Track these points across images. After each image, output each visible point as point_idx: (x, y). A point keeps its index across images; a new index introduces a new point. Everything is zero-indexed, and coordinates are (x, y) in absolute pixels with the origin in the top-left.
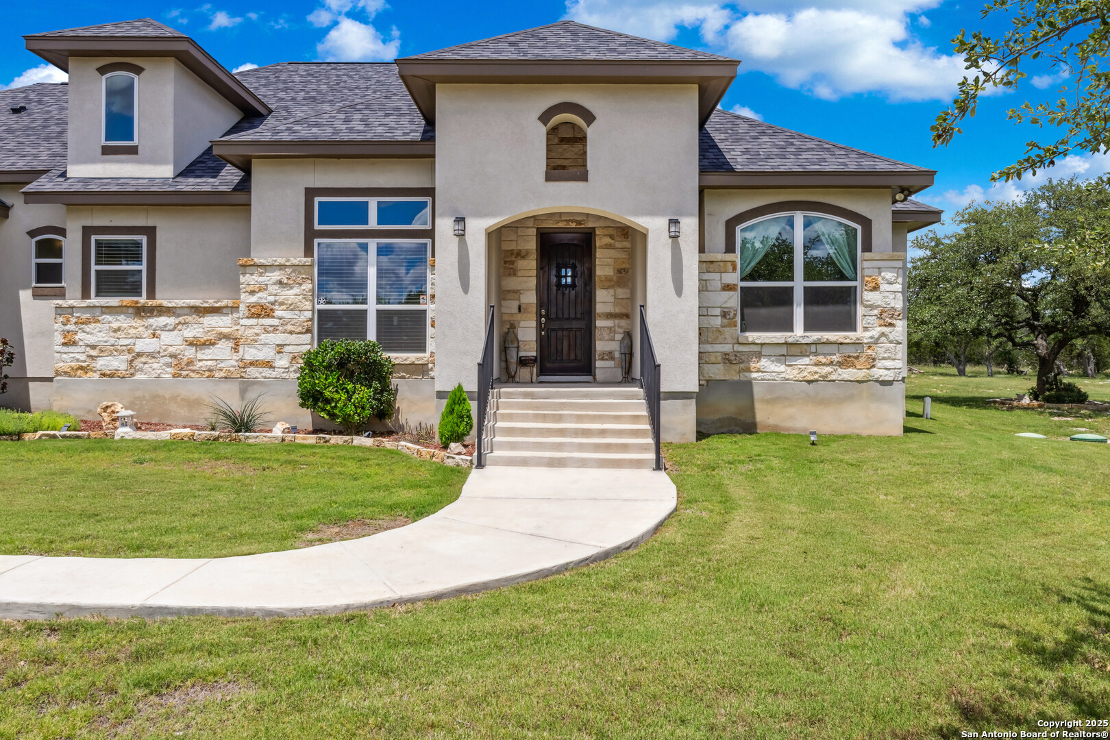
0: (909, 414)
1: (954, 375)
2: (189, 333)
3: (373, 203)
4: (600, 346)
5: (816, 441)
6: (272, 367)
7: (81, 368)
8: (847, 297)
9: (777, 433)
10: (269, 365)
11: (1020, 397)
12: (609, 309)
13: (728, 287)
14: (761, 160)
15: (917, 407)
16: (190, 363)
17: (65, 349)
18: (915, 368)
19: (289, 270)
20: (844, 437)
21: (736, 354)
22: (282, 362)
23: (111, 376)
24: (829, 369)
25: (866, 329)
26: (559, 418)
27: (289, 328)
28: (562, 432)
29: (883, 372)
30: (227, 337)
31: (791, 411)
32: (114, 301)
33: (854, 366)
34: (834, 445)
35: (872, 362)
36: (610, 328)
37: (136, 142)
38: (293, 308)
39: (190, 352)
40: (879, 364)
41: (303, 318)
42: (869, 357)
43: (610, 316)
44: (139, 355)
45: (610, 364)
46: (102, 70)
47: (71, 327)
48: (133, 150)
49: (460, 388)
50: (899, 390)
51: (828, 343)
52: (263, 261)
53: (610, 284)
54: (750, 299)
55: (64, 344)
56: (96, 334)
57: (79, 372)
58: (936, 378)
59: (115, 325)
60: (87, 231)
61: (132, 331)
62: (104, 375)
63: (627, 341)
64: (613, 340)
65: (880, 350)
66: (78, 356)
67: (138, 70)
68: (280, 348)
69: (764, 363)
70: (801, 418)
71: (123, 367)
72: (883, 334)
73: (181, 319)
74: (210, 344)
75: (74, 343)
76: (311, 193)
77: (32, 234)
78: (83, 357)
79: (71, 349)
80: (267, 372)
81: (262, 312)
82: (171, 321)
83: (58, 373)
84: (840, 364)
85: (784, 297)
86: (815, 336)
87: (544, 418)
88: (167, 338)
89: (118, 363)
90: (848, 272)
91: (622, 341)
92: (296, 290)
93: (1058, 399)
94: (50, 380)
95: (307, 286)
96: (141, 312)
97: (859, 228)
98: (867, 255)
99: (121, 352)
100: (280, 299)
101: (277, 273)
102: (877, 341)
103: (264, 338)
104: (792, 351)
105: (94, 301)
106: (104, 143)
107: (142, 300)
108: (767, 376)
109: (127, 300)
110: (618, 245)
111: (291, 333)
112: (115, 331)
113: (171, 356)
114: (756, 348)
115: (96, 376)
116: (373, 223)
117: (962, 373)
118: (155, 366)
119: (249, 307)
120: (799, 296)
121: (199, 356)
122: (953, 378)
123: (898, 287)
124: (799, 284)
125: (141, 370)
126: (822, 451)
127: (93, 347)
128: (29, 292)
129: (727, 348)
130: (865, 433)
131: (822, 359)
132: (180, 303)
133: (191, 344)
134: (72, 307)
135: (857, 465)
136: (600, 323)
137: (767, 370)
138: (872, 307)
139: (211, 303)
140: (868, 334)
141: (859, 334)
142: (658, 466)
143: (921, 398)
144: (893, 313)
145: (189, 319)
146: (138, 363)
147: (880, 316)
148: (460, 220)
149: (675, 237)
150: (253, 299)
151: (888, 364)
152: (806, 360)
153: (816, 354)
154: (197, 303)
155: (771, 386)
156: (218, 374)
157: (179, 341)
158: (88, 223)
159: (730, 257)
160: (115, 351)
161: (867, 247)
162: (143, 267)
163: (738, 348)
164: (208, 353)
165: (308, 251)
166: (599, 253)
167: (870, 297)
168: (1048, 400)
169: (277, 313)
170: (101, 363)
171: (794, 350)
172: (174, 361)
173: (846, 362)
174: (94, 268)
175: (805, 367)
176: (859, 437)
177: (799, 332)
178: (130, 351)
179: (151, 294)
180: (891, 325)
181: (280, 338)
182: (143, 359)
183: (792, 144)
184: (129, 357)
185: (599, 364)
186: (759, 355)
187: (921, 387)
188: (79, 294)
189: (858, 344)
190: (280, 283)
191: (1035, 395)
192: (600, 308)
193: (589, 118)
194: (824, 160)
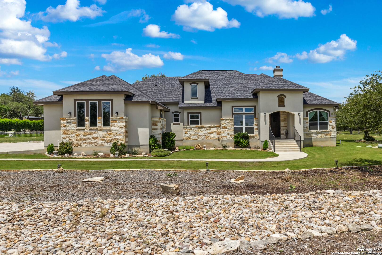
0: (337, 143)
1: (349, 134)
2: (209, 131)
3: (244, 108)
4: (282, 132)
5: (322, 147)
6: (227, 137)
7: (188, 138)
8: (326, 124)
9: (316, 146)
10: (226, 137)
11: (361, 140)
12: (283, 125)
13: (307, 123)
14: (312, 102)
15: (338, 142)
16: (209, 137)
17: (185, 135)
18: (339, 132)
19: (229, 120)
20: (326, 147)
21: (308, 134)
22: (229, 136)
23: (194, 139)
24: (324, 136)
25: (330, 129)
26: (283, 145)
27: (230, 130)
28: (284, 147)
29: (332, 136)
30: (216, 132)
31: (318, 143)
32: (194, 126)
33: (328, 135)
34: (325, 148)
35: (331, 135)
36: (283, 129)
37: (197, 97)
38: (230, 127)
39: (209, 135)
40: (332, 135)
41: (232, 129)
42: (330, 134)
43: (283, 127)
44: (199, 135)
45: (283, 135)
46: (191, 84)
47: (186, 131)
48: (197, 98)
49: (266, 140)
50: (335, 139)
51: (324, 132)
52: (225, 119)
53: (283, 121)
54: (310, 124)
55: (185, 134)
56: (191, 132)
57: (188, 139)
58: (344, 135)
59: (195, 130)
60: (188, 113)
61: (198, 131)
62: (193, 139)
63: (287, 131)
64: (284, 131)
65: (332, 133)
66: (188, 136)
67: (197, 84)
68: (228, 134)
69: (313, 135)
70: (319, 144)
71: (197, 137)
72: (332, 130)
73: (207, 129)
74: (212, 133)
75: (187, 134)
76: (233, 107)
77: (173, 113)
78: (189, 136)
79: (186, 134)
80: (226, 138)
81: (225, 128)
82: (205, 129)
83: (184, 139)
84: (325, 135)
85: (316, 124)
86: (321, 130)
87: (281, 145)
88: (204, 132)
89: (195, 137)
90: (326, 119)
91: (286, 131)
92: (231, 124)
93: (368, 140)
94: (182, 140)
95: (233, 123)
96: (199, 128)
97: (328, 113)
98: (330, 117)
99: (196, 135)
100: (228, 125)
101: (227, 121)
102: (331, 131)
103: (225, 132)
104: (317, 133)
105: (190, 126)
106: (191, 97)
107: (199, 125)
108: (314, 137)
109: (197, 125)
110: (284, 114)
111: (230, 131)
112: (195, 131)
113: (205, 135)
114: (312, 133)
115: (191, 139)
116: (244, 112)
117: (351, 133)
118: (202, 137)
119: (222, 127)
120: (318, 124)
121: (210, 135)
122: (349, 135)
123: (335, 122)
124: (318, 122)
125: (200, 138)
126: (324, 149)
127: (191, 134)
128: (173, 124)
129: (307, 133)
130: (330, 146)
131: (322, 134)
132: (207, 126)
133: (209, 133)
134: (187, 127)
135: (329, 150)
136: (281, 128)
137: (314, 136)
138: (331, 126)
139: (213, 126)
140: (330, 130)
141: (329, 130)
142: (301, 151)
143: (339, 140)
144: (334, 127)
145: (208, 129)
146: (199, 137)
147: (332, 127)
148: (265, 113)
149: (299, 116)
150: (223, 125)
151: (333, 135)
152: (320, 134)
153: (322, 133)
154: (210, 126)
155: (314, 139)
156: (214, 139)
157: (207, 133)
158: (189, 112)
159: (307, 118)
160: (195, 135)
161: (330, 116)
162: (199, 120)
163: (309, 133)
164: (212, 135)
165: (232, 117)
166: (281, 115)
167: (330, 124)
168: (366, 140)
169: (227, 128)
170: (192, 137)
171: (318, 133)
172: (206, 136)
173: (326, 135)
174: (190, 120)
175: (320, 136)
176: (329, 147)
177: (319, 130)
178: (197, 135)
179: (201, 124)
180: (334, 128)
181: (228, 132)
182: (200, 136)
183: (316, 98)
184: (198, 136)
185: (281, 135)
186: (312, 134)
187: (340, 137)
188: (187, 124)
189: (328, 132)
190: (228, 123)
191: (364, 139)
192: (281, 125)
193: (285, 97)
194: (322, 102)
